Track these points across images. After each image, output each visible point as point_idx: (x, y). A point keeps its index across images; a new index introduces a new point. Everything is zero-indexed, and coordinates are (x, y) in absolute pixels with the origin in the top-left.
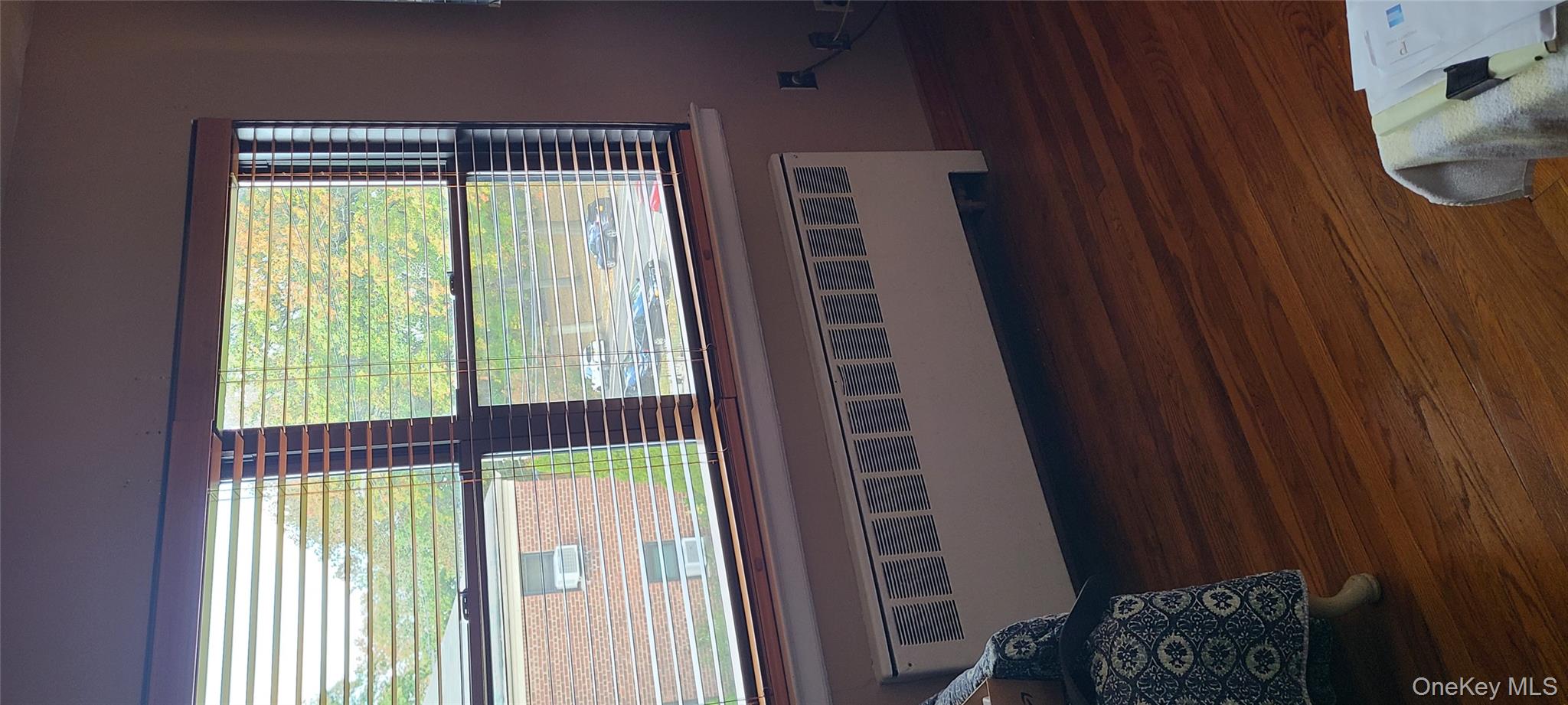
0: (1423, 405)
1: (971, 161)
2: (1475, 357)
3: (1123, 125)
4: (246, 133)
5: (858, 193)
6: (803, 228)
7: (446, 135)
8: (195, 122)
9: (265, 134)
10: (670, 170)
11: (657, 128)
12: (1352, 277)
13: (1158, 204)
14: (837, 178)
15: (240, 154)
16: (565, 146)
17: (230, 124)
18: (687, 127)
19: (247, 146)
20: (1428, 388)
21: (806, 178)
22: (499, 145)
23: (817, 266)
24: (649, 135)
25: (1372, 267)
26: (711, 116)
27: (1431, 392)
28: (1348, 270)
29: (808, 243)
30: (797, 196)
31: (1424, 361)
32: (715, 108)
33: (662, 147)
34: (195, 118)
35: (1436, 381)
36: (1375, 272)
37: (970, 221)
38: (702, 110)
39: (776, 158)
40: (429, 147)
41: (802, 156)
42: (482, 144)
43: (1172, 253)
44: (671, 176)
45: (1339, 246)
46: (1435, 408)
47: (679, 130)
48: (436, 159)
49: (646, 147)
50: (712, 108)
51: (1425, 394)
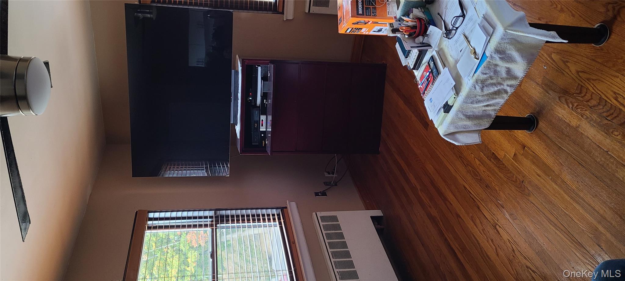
0: (497, 227)
1: (378, 213)
2: (503, 208)
3: (415, 184)
4: (151, 215)
5: (341, 222)
6: (324, 232)
7: (212, 213)
8: (137, 212)
9: (157, 215)
10: (281, 220)
11: (277, 208)
12: (474, 200)
13: (427, 203)
14: (335, 218)
15: (148, 222)
16: (248, 216)
17: (147, 212)
18: (286, 208)
19: (151, 219)
20: (497, 222)
21: (324, 219)
22: (227, 216)
23: (329, 243)
24: (274, 211)
25: (477, 194)
26: (293, 204)
27: (498, 223)
28: (472, 198)
29: (325, 237)
30: (321, 224)
31: (494, 215)
32: (295, 202)
33: (278, 215)
34: (137, 210)
35: (498, 219)
36: (478, 196)
37: (380, 232)
38: (291, 203)
39: (314, 214)
40: (206, 217)
41: (322, 212)
42: (222, 216)
43: (433, 215)
44: (281, 222)
45: (469, 193)
46: (500, 227)
47: (283, 209)
48: (208, 221)
49: (273, 215)
50: (293, 202)
51: (497, 224)
